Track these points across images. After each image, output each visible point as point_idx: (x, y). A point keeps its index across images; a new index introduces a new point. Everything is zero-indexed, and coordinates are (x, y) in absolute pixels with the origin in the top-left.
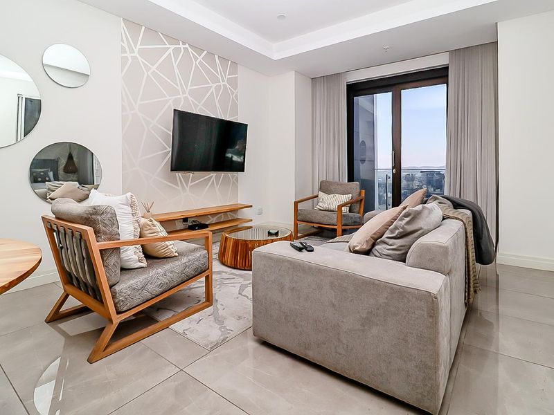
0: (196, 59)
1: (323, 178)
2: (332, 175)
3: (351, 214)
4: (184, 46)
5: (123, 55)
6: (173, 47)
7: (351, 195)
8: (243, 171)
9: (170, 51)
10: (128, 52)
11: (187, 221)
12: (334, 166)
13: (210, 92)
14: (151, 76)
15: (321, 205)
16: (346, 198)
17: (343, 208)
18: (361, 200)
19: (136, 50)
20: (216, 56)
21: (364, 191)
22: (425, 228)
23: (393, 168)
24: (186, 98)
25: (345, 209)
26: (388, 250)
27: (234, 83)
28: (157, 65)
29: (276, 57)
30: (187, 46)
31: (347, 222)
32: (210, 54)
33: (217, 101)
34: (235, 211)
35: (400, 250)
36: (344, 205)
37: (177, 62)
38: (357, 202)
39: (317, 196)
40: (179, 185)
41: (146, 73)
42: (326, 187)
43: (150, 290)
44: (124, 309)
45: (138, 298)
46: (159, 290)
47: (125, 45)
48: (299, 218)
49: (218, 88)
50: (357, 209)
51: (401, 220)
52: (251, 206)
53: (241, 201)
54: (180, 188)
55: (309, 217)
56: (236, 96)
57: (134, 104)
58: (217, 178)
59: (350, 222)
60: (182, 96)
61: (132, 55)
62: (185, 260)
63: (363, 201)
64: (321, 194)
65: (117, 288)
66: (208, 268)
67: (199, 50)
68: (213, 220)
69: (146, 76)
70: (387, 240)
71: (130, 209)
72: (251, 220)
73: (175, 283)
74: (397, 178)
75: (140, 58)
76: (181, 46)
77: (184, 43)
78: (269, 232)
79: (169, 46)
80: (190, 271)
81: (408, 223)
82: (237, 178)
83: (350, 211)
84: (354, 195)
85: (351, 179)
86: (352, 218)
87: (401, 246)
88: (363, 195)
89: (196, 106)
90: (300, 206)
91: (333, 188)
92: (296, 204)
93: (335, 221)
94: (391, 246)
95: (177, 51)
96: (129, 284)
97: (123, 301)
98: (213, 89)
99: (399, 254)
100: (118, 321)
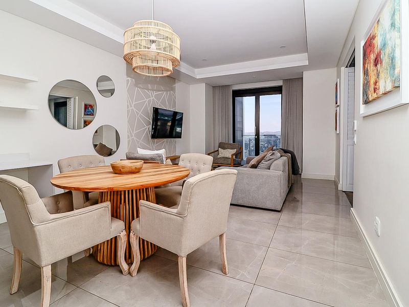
3: (237, 159)
5: (127, 79)
7: (236, 150)
8: (181, 138)
12: (225, 134)
13: (163, 95)
14: (139, 89)
15: (221, 155)
16: (234, 151)
17: (233, 156)
18: (241, 152)
19: (133, 76)
23: (256, 135)
29: (197, 77)
33: (166, 100)
39: (218, 151)
42: (222, 146)
56: (175, 97)
57: (132, 104)
58: (167, 142)
59: (236, 163)
60: (151, 98)
61: (131, 79)
64: (220, 149)
74: (257, 140)
75: (134, 80)
85: (234, 141)
86: (237, 161)
88: (242, 149)
89: (158, 103)
91: (226, 146)
93: (230, 163)
98: (165, 93)
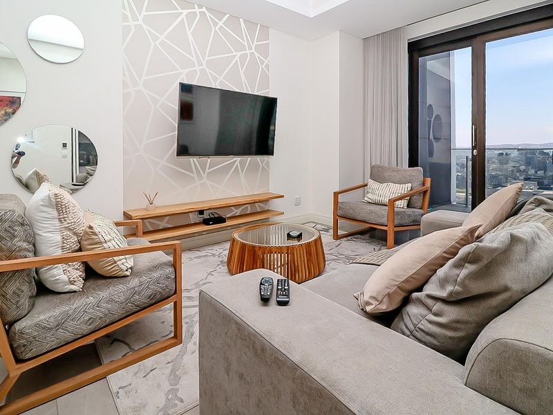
0: (216, 24)
1: (376, 162)
2: (387, 158)
3: (410, 211)
4: (200, 10)
5: (124, 24)
6: (186, 12)
7: (410, 185)
8: (272, 154)
9: (183, 16)
10: (131, 20)
11: (203, 214)
12: (390, 146)
13: (234, 62)
14: (159, 46)
15: (371, 197)
16: (405, 188)
17: (397, 203)
18: (425, 192)
19: (141, 18)
20: (242, 20)
21: (429, 179)
22: (516, 287)
23: (473, 148)
24: (203, 71)
25: (402, 204)
26: (431, 322)
27: (264, 50)
28: (166, 33)
29: (312, 13)
30: (204, 9)
31: (402, 222)
32: (234, 19)
33: (242, 72)
34: (266, 201)
35: (455, 329)
36: (401, 198)
37: (192, 29)
38: (419, 193)
39: (367, 185)
40: (194, 170)
41: (153, 43)
42: (378, 175)
43: (70, 329)
44: (27, 356)
45: (50, 341)
46: (86, 329)
47: (128, 13)
48: (340, 212)
49: (243, 57)
50: (420, 204)
51: (459, 265)
52: (283, 196)
53: (273, 189)
54: (195, 175)
55: (351, 213)
56: (267, 66)
57: (138, 80)
58: (242, 164)
59: (407, 221)
60: (197, 68)
61: (136, 23)
62: (134, 282)
63: (429, 191)
64: (371, 183)
65: (18, 326)
66: (175, 293)
67: (220, 14)
68: (238, 212)
69: (152, 47)
70: (430, 302)
71: (55, 213)
72: (283, 213)
73: (116, 317)
75: (145, 27)
76: (197, 10)
77: (200, 6)
78: (288, 235)
79: (180, 11)
80: (141, 299)
81: (473, 276)
82: (268, 162)
83: (408, 206)
84: (415, 184)
86: (409, 216)
87: (458, 322)
88: (428, 184)
89: (215, 79)
90: (341, 198)
91: (386, 174)
92: (336, 194)
93: (384, 220)
94: (436, 315)
95: (191, 16)
96: (36, 320)
97: (24, 346)
98: (237, 58)
99: (451, 338)
100: (19, 373)
